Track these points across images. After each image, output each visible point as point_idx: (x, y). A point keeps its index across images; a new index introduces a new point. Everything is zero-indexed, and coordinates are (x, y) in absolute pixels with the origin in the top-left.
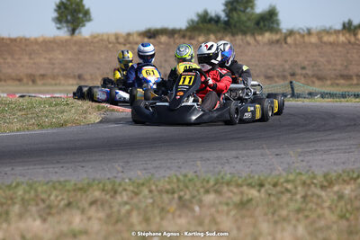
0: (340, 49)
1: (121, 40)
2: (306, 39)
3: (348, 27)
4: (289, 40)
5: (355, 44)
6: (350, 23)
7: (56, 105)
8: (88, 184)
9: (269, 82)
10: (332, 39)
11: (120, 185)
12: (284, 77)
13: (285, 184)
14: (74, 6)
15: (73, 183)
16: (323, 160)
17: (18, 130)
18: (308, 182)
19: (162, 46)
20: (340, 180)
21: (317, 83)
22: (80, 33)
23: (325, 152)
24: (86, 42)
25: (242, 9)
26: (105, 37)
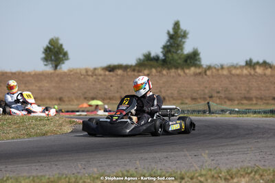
0: (244, 79)
1: (90, 73)
2: (220, 71)
3: (250, 64)
4: (208, 73)
5: (254, 75)
6: (251, 61)
7: (40, 120)
8: (58, 178)
9: (194, 102)
10: (238, 72)
11: (81, 178)
12: (204, 99)
13: (199, 178)
14: (56, 49)
15: (47, 177)
16: (228, 159)
17: (13, 138)
18: (216, 175)
19: (119, 77)
20: (239, 175)
21: (228, 103)
22: (61, 68)
23: (230, 153)
24: (65, 74)
25: (175, 51)
26: (78, 71)
